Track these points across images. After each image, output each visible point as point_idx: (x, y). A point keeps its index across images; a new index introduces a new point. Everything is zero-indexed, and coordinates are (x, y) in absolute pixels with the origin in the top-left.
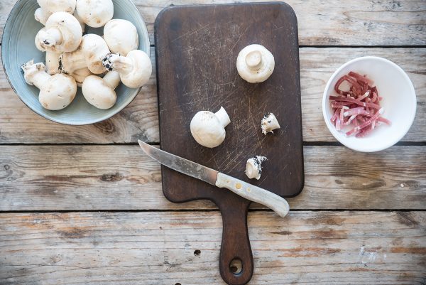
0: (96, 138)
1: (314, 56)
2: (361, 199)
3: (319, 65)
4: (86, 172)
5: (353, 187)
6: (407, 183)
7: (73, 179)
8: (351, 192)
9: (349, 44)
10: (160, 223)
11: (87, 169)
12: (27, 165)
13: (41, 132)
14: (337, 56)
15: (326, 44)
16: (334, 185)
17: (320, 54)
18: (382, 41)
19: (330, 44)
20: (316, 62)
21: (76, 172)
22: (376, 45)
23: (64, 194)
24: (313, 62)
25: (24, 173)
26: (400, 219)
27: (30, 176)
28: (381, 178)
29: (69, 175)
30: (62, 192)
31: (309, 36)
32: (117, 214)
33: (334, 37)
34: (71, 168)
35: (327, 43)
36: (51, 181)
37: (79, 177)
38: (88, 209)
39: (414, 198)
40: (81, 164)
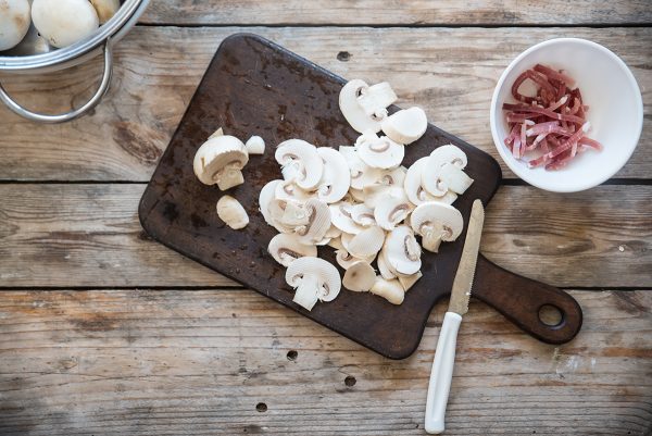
0: (132, 172)
1: (479, 41)
2: (556, 271)
3: (487, 55)
4: (114, 225)
5: (542, 251)
6: (630, 245)
7: (95, 237)
8: (539, 258)
9: (536, 22)
10: (234, 307)
11: (117, 222)
12: (22, 216)
13: (44, 163)
14: (517, 41)
15: (500, 23)
16: (511, 248)
17: (489, 38)
18: (589, 17)
19: (505, 22)
20: (482, 51)
21: (98, 227)
22: (580, 22)
23: (81, 262)
24: (478, 51)
25: (18, 228)
26: (618, 303)
27: (27, 233)
28: (587, 237)
29: (88, 231)
30: (78, 257)
31: (472, 8)
32: (164, 292)
33: (512, 11)
34: (92, 220)
35: (500, 20)
36: (60, 241)
37: (104, 234)
38: (119, 285)
39: (641, 270)
40: (108, 214)
